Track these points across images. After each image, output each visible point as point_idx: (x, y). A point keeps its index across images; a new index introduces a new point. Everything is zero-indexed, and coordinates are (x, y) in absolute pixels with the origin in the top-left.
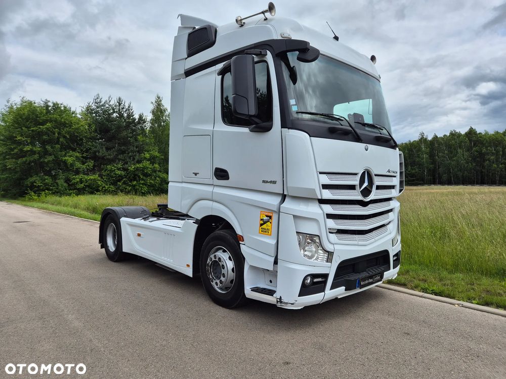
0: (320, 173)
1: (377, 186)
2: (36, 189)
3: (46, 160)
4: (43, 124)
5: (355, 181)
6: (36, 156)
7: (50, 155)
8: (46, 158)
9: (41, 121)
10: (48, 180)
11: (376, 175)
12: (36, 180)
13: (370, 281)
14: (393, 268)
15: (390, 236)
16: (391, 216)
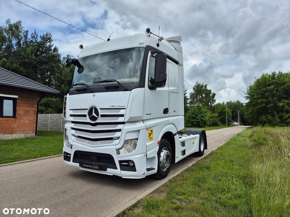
0: (70, 110)
1: (101, 115)
2: (263, 123)
3: (269, 106)
4: (269, 85)
5: (86, 113)
6: (264, 105)
7: (272, 103)
8: (269, 105)
9: (267, 84)
10: (270, 117)
11: (101, 109)
12: (263, 118)
13: (90, 166)
14: (121, 170)
15: (114, 147)
16: (117, 134)
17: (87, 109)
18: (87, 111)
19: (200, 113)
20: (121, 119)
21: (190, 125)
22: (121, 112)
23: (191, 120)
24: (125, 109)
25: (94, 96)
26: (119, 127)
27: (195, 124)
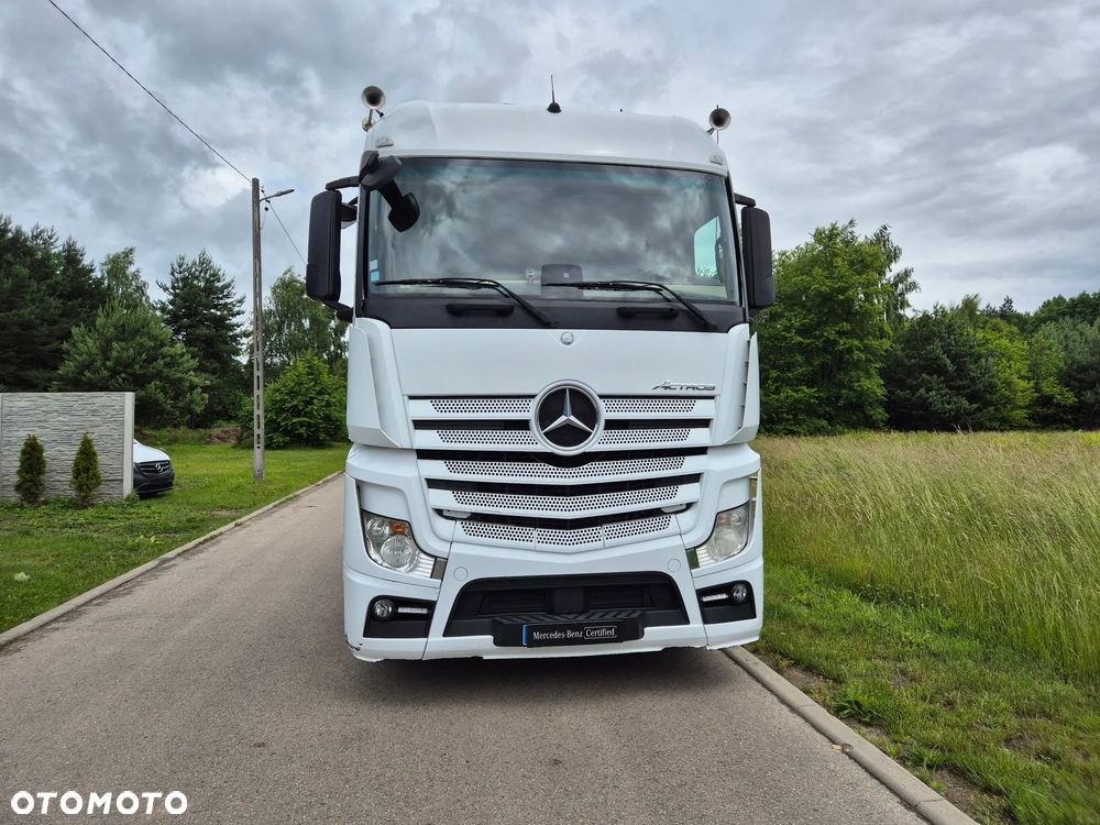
0: (411, 398)
1: (607, 421)
5: (530, 412)
11: (601, 397)
13: (570, 634)
14: (706, 621)
15: (677, 541)
16: (685, 493)
17: (533, 397)
18: (534, 405)
19: (320, 393)
20: (696, 437)
21: (278, 438)
22: (700, 410)
23: (284, 419)
24: (712, 398)
25: (569, 343)
26: (690, 465)
27: (300, 435)
